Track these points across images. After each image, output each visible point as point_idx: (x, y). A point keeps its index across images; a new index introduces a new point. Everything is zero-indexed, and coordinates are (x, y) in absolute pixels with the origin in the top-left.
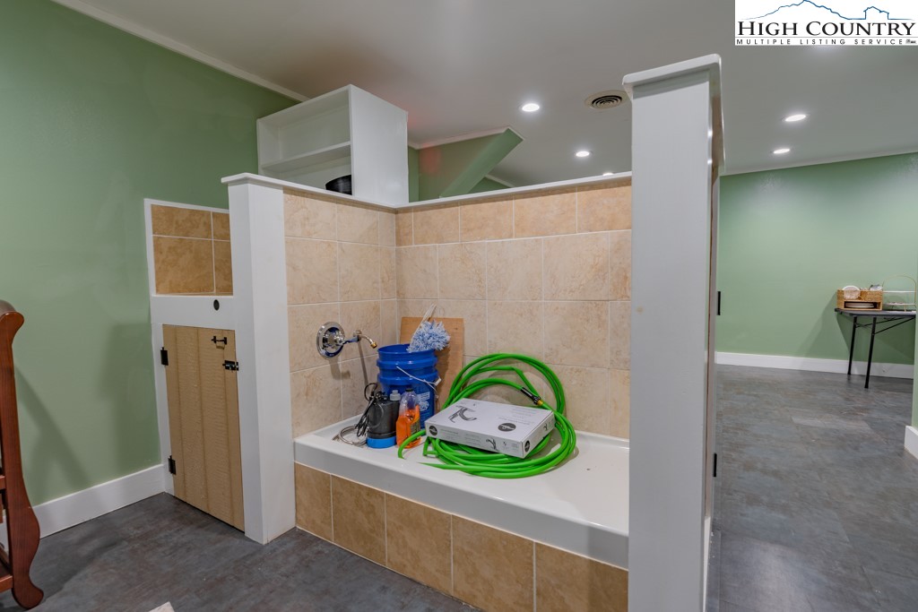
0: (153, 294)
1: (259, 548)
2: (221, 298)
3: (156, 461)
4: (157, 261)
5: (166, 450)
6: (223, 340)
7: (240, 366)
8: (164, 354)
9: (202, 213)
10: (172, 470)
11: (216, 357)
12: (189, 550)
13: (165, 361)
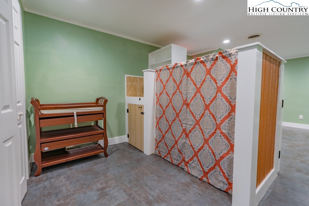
0: (126, 96)
1: (147, 156)
2: (141, 98)
3: (125, 135)
4: (127, 89)
5: (127, 132)
6: (141, 107)
7: (144, 113)
8: (128, 110)
9: (136, 77)
10: (128, 137)
11: (139, 111)
12: (132, 153)
13: (128, 112)
